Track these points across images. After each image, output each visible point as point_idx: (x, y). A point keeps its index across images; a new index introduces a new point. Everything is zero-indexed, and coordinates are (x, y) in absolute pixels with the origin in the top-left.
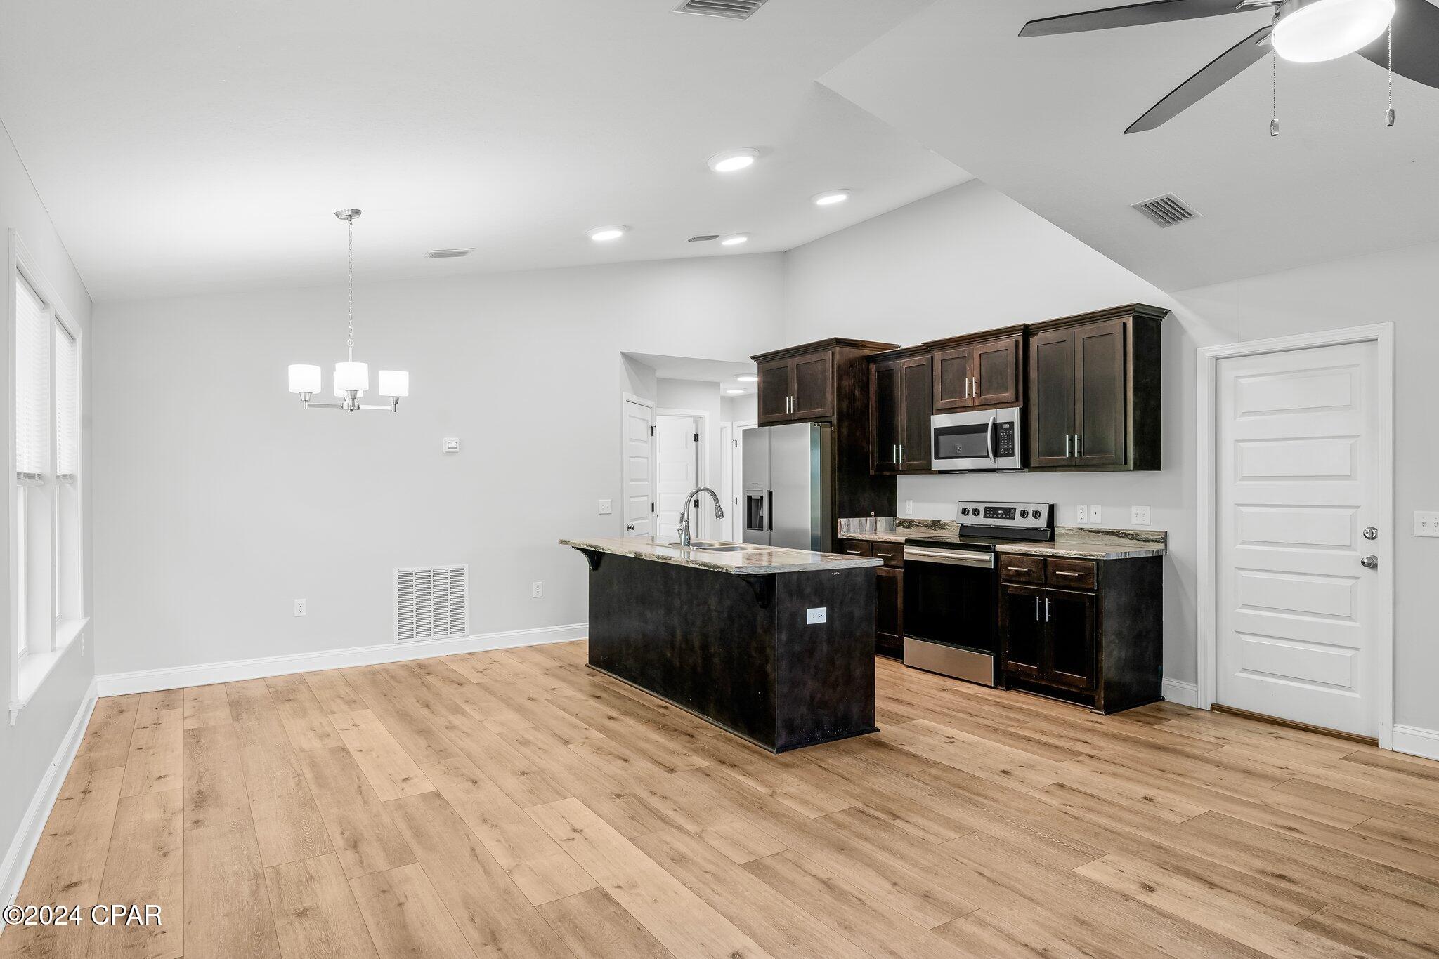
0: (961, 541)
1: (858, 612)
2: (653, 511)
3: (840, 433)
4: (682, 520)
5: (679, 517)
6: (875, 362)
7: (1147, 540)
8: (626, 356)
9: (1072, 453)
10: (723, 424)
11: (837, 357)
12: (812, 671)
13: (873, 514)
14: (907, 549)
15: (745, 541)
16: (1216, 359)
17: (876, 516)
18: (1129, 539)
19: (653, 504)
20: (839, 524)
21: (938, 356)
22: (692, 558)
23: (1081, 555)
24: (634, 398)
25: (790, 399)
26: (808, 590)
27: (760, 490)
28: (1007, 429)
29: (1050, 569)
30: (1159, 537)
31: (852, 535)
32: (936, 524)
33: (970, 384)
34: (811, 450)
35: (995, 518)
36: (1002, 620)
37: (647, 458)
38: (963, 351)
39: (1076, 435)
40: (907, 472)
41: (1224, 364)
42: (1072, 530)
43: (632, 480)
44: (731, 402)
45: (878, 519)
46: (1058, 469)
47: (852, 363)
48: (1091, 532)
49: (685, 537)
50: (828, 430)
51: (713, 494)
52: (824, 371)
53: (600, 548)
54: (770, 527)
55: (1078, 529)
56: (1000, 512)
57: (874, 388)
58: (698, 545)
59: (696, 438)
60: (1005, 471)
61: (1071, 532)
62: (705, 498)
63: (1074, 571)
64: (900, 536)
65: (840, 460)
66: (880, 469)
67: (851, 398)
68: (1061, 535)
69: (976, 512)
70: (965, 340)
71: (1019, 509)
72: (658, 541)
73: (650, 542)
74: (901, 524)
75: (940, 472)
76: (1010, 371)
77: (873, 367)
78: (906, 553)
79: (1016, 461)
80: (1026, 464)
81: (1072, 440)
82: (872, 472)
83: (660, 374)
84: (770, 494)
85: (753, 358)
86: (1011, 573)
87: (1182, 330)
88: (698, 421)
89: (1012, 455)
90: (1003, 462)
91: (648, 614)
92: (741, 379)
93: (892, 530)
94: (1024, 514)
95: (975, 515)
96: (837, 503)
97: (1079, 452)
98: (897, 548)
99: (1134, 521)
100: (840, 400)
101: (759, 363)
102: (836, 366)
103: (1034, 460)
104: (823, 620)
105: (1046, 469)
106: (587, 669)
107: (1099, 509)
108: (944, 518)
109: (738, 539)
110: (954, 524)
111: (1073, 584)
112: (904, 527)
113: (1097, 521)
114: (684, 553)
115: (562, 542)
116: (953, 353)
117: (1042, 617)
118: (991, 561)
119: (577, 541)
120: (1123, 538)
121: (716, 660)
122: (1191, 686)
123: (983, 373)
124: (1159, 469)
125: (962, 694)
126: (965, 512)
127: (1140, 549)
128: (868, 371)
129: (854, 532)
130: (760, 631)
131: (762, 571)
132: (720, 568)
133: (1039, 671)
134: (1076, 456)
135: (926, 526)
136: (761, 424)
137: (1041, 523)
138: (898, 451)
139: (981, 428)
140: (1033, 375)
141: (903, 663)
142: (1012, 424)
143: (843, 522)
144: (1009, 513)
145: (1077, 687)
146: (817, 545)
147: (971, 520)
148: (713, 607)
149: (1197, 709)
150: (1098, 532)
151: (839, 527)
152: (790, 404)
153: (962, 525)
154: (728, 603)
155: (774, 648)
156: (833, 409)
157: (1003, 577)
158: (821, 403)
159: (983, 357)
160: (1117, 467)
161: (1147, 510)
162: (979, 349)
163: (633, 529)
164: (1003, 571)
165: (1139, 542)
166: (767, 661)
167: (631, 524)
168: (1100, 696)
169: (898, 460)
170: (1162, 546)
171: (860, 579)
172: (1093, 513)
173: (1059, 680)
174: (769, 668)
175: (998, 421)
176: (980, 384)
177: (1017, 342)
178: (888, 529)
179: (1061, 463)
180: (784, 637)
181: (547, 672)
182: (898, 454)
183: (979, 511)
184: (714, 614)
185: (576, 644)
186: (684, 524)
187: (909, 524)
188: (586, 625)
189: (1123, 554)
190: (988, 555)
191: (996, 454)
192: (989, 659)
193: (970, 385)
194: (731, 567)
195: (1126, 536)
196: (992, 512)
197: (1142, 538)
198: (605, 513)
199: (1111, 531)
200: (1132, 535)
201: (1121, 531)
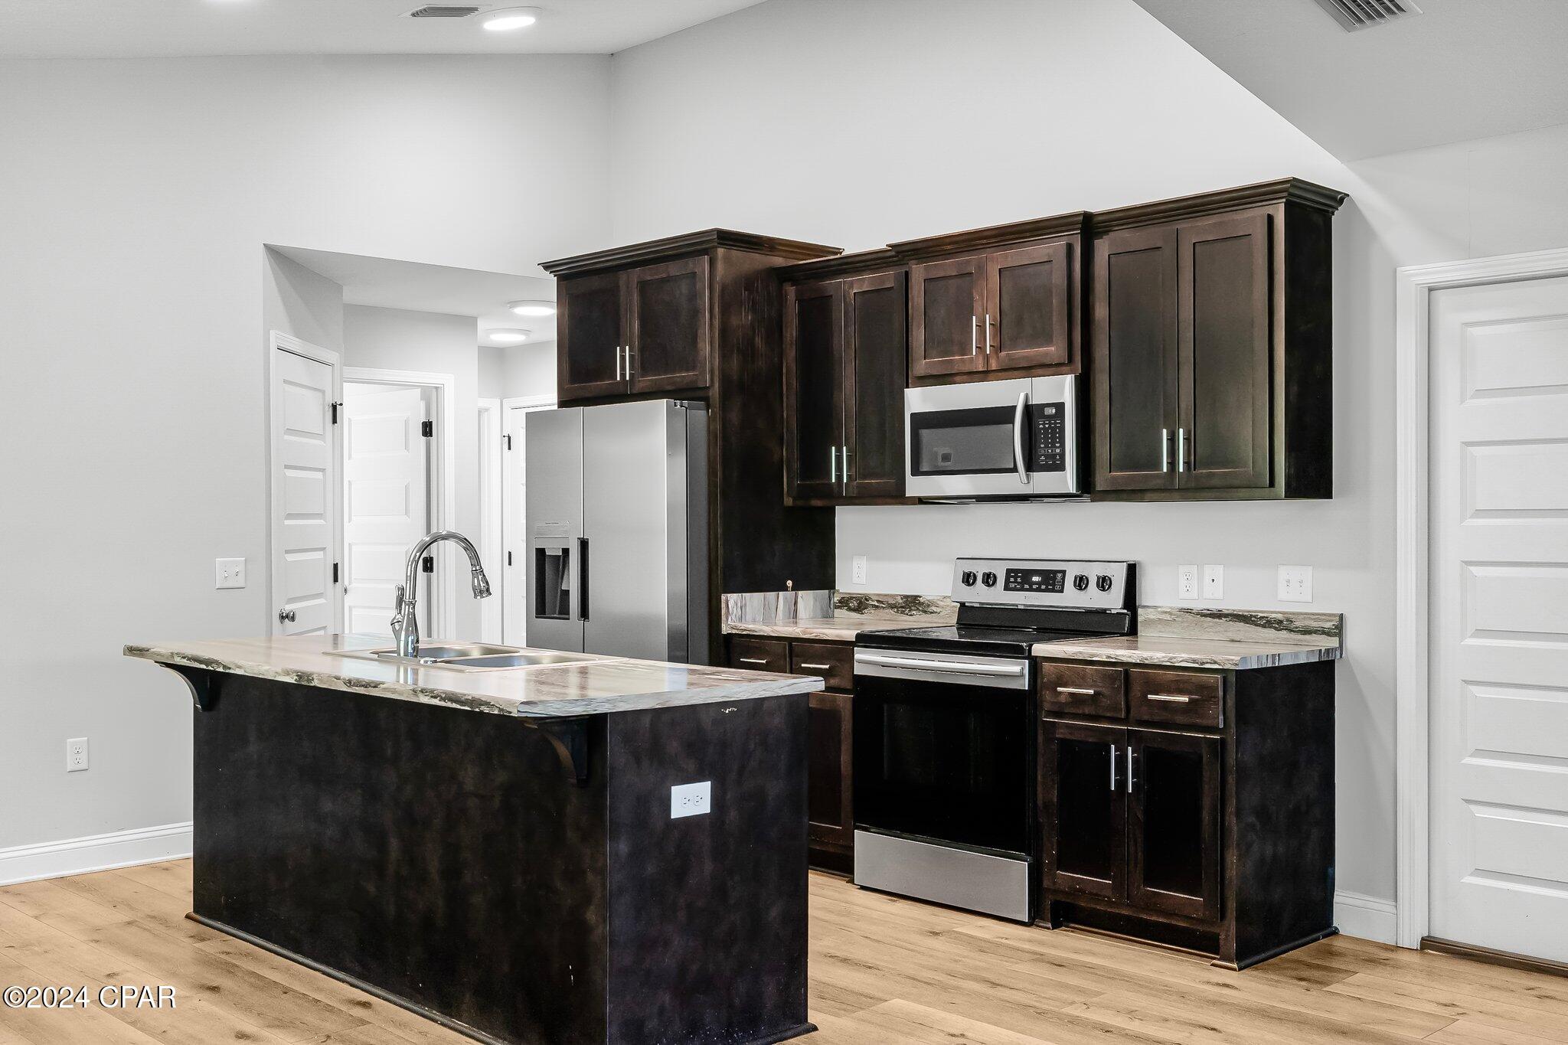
0: (960, 636)
1: (775, 789)
2: (336, 580)
3: (725, 422)
4: (400, 601)
5: (394, 595)
6: (794, 282)
7: (1307, 631)
8: (277, 255)
9: (1173, 464)
10: (483, 403)
11: (720, 267)
12: (682, 915)
13: (789, 583)
14: (861, 655)
15: (532, 643)
16: (1431, 290)
17: (795, 588)
18: (1276, 629)
19: (336, 566)
20: (723, 605)
21: (918, 272)
22: (421, 684)
23: (1194, 661)
24: (295, 344)
25: (623, 351)
26: (673, 747)
27: (562, 538)
28: (1050, 417)
29: (1136, 690)
30: (1328, 625)
31: (751, 626)
32: (912, 603)
33: (981, 327)
34: (669, 455)
35: (1027, 590)
36: (1046, 790)
37: (323, 470)
38: (968, 262)
39: (1181, 430)
40: (857, 501)
41: (1442, 298)
42: (1170, 613)
43: (290, 516)
44: (497, 359)
45: (800, 593)
46: (1148, 495)
47: (748, 282)
48: (1205, 616)
49: (407, 637)
50: (700, 415)
51: (468, 547)
52: (694, 296)
53: (218, 663)
54: (584, 613)
55: (1181, 610)
56: (1035, 579)
57: (791, 332)
58: (435, 653)
59: (427, 429)
60: (1046, 500)
61: (1168, 617)
62: (448, 555)
63: (1181, 692)
64: (843, 628)
65: (725, 478)
66: (803, 493)
67: (748, 352)
68: (1149, 622)
69: (989, 579)
70: (972, 240)
71: (1072, 572)
72: (347, 647)
73: (330, 649)
74: (844, 603)
75: (922, 501)
76: (1058, 302)
77: (791, 291)
78: (860, 662)
79: (1067, 479)
80: (1086, 486)
81: (1173, 440)
82: (788, 501)
83: (352, 295)
84: (584, 544)
85: (547, 266)
86: (1062, 699)
87: (1369, 233)
88: (431, 395)
89: (1061, 467)
90: (1044, 481)
91: (327, 806)
92: (521, 311)
93: (827, 616)
94: (1081, 583)
95: (989, 585)
96: (720, 563)
97: (1187, 463)
98: (840, 651)
99: (1283, 594)
100: (725, 357)
101: (563, 279)
102: (717, 288)
103: (1103, 478)
104: (704, 807)
105: (1125, 496)
106: (191, 924)
107: (1219, 571)
108: (926, 591)
109: (516, 637)
110: (948, 602)
111: (1180, 719)
112: (850, 609)
113: (1216, 597)
114: (406, 671)
115: (132, 651)
116: (948, 266)
117: (1122, 784)
118: (1022, 675)
119: (165, 647)
120: (1264, 626)
121: (477, 899)
122: (1385, 906)
123: (1006, 305)
124: (1328, 495)
125: (970, 941)
126: (969, 579)
127: (1297, 649)
128: (781, 298)
129: (754, 621)
130: (571, 835)
131: (579, 710)
132: (487, 704)
133: (1114, 887)
134: (1181, 470)
135: (892, 606)
136: (562, 404)
137: (1113, 601)
138: (839, 458)
139: (1003, 415)
140: (1101, 311)
141: (852, 881)
142: (1060, 407)
143: (732, 601)
144: (1051, 580)
145: (1188, 918)
146: (680, 650)
147: (980, 595)
148: (469, 785)
149: (1397, 948)
150: (1218, 615)
151: (723, 611)
152: (624, 362)
153: (963, 605)
154: (501, 777)
155: (601, 872)
156: (712, 372)
157: (1047, 706)
158: (690, 361)
159: (1005, 273)
160: (1257, 492)
161: (1307, 573)
162: (997, 260)
163: (293, 619)
164: (1047, 696)
165: (1293, 636)
166: (587, 899)
167: (288, 608)
168: (1228, 933)
169: (839, 477)
170: (1333, 642)
171: (778, 721)
172: (1207, 580)
173: (1152, 904)
174: (591, 916)
175: (1035, 400)
176: (999, 328)
177: (1070, 247)
178: (819, 612)
179: (1151, 484)
180: (624, 847)
181: (98, 936)
182: (839, 464)
183: (995, 577)
184: (472, 803)
185: (165, 869)
186: (405, 609)
187: (859, 604)
188: (188, 827)
189: (1270, 660)
190: (1018, 664)
191: (1030, 467)
192: (1019, 870)
193: (983, 327)
194: (512, 703)
195: (1269, 623)
196: (1019, 579)
197: (1297, 628)
198: (231, 586)
199: (1241, 613)
200: (1280, 622)
201: (1260, 615)
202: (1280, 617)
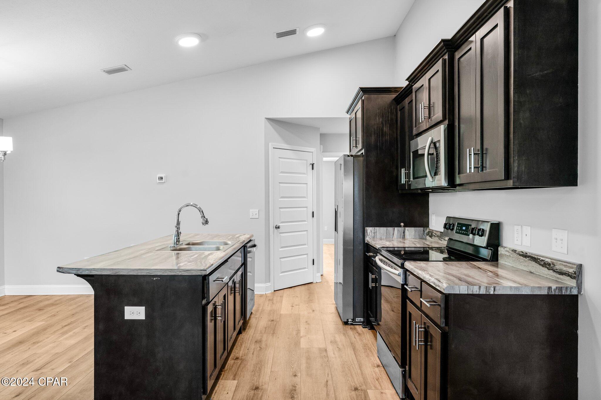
2: (313, 217)
3: (368, 161)
6: (399, 103)
13: (402, 224)
17: (405, 226)
19: (313, 213)
20: (366, 232)
21: (414, 88)
24: (285, 146)
26: (126, 290)
28: (438, 148)
29: (423, 294)
30: (573, 270)
32: (442, 236)
35: (460, 233)
37: (306, 184)
38: (423, 79)
39: (473, 149)
42: (509, 252)
45: (407, 228)
47: (381, 106)
48: (521, 255)
55: (513, 250)
56: (463, 228)
57: (399, 124)
67: (379, 133)
68: (503, 256)
69: (452, 227)
70: (422, 69)
71: (473, 226)
77: (398, 107)
85: (347, 113)
89: (440, 173)
93: (422, 238)
94: (474, 231)
95: (451, 230)
96: (365, 215)
99: (554, 248)
100: (368, 136)
102: (364, 110)
103: (457, 177)
107: (529, 230)
113: (526, 245)
116: (419, 83)
120: (543, 266)
123: (431, 97)
126: (446, 226)
128: (396, 111)
137: (483, 242)
142: (440, 142)
143: (371, 230)
144: (467, 229)
150: (525, 256)
159: (430, 81)
161: (566, 236)
163: (279, 228)
167: (280, 225)
170: (573, 283)
172: (524, 235)
176: (429, 108)
177: (444, 60)
178: (417, 236)
180: (101, 327)
183: (454, 226)
190: (399, 271)
193: (424, 110)
195: (545, 264)
196: (460, 228)
197: (557, 270)
198: (254, 218)
199: (534, 256)
200: (549, 265)
201: (542, 258)
202: (549, 261)
